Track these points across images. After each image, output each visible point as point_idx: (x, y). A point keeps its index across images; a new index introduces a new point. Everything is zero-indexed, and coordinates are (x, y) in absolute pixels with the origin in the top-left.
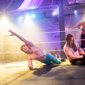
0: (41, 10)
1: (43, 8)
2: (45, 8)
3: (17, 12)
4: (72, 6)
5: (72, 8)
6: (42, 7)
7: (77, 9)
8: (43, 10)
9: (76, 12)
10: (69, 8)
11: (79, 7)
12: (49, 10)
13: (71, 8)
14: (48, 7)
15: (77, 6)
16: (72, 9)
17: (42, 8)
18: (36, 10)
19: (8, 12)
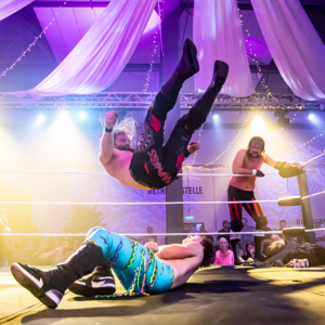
0: (108, 100)
1: (119, 95)
2: (124, 96)
6: (114, 93)
7: (221, 112)
8: (118, 100)
11: (226, 105)
14: (134, 95)
17: (112, 96)
18: (95, 100)
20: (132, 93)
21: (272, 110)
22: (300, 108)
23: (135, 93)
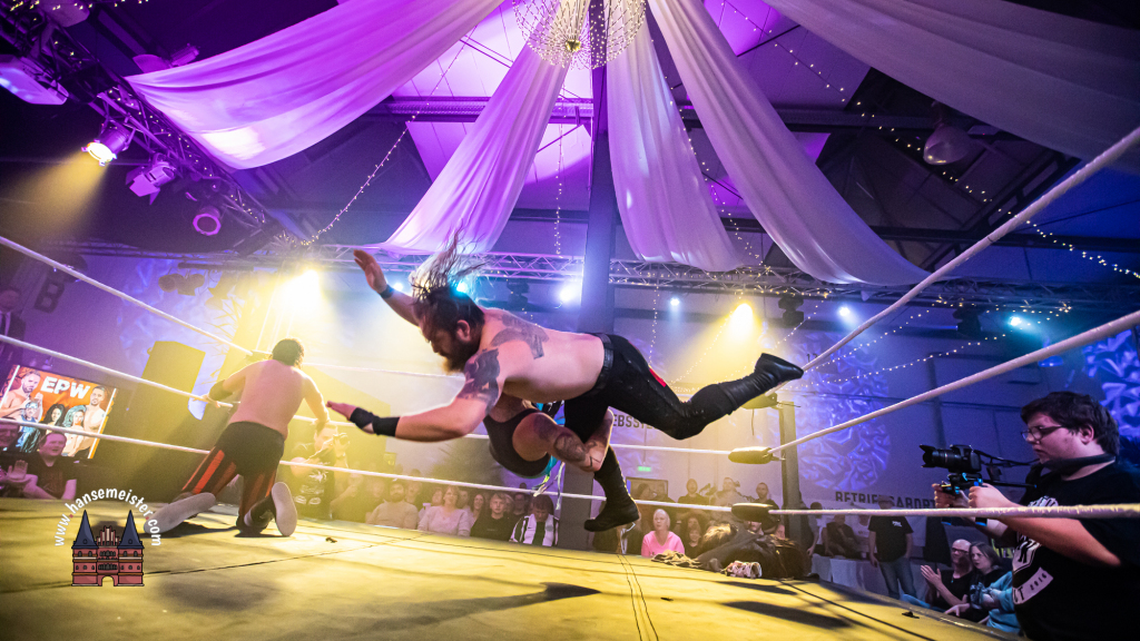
0: (503, 265)
1: (519, 259)
2: (529, 260)
3: (384, 254)
4: (658, 275)
5: (661, 281)
6: (511, 255)
7: (685, 294)
8: (516, 266)
9: (675, 304)
10: (647, 280)
11: (695, 284)
12: (543, 275)
13: (652, 281)
14: (542, 260)
15: (683, 279)
16: (662, 289)
17: (509, 258)
19: (339, 247)
20: (539, 256)
21: (773, 295)
22: (826, 295)
23: (545, 256)
